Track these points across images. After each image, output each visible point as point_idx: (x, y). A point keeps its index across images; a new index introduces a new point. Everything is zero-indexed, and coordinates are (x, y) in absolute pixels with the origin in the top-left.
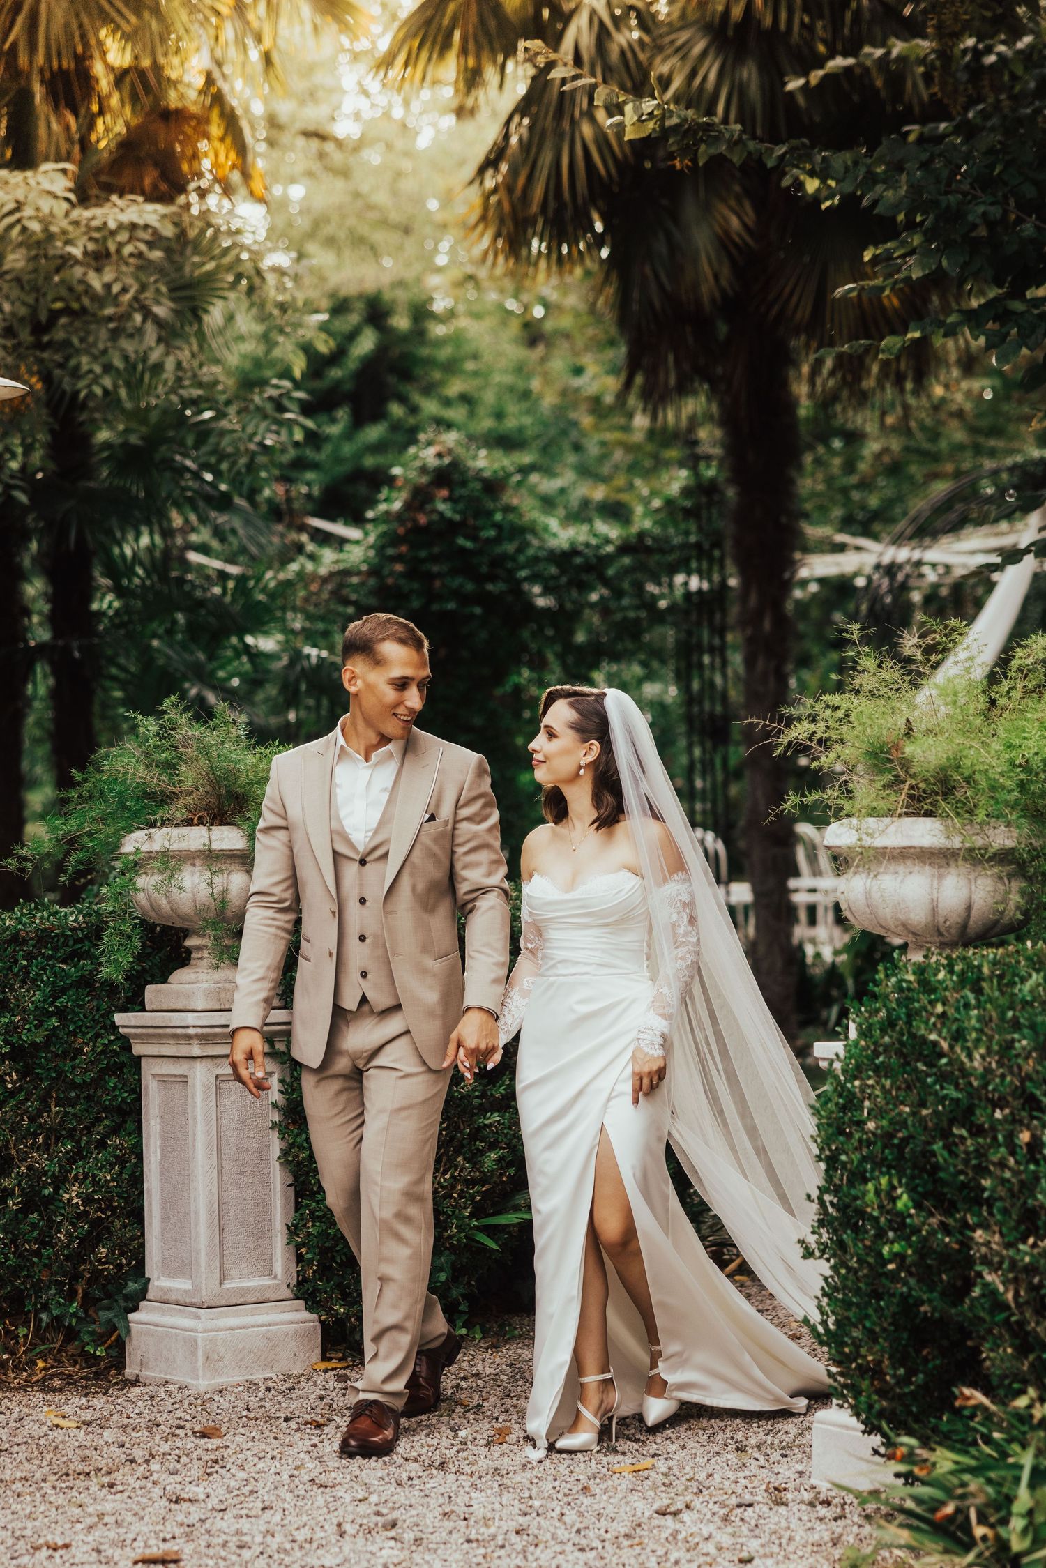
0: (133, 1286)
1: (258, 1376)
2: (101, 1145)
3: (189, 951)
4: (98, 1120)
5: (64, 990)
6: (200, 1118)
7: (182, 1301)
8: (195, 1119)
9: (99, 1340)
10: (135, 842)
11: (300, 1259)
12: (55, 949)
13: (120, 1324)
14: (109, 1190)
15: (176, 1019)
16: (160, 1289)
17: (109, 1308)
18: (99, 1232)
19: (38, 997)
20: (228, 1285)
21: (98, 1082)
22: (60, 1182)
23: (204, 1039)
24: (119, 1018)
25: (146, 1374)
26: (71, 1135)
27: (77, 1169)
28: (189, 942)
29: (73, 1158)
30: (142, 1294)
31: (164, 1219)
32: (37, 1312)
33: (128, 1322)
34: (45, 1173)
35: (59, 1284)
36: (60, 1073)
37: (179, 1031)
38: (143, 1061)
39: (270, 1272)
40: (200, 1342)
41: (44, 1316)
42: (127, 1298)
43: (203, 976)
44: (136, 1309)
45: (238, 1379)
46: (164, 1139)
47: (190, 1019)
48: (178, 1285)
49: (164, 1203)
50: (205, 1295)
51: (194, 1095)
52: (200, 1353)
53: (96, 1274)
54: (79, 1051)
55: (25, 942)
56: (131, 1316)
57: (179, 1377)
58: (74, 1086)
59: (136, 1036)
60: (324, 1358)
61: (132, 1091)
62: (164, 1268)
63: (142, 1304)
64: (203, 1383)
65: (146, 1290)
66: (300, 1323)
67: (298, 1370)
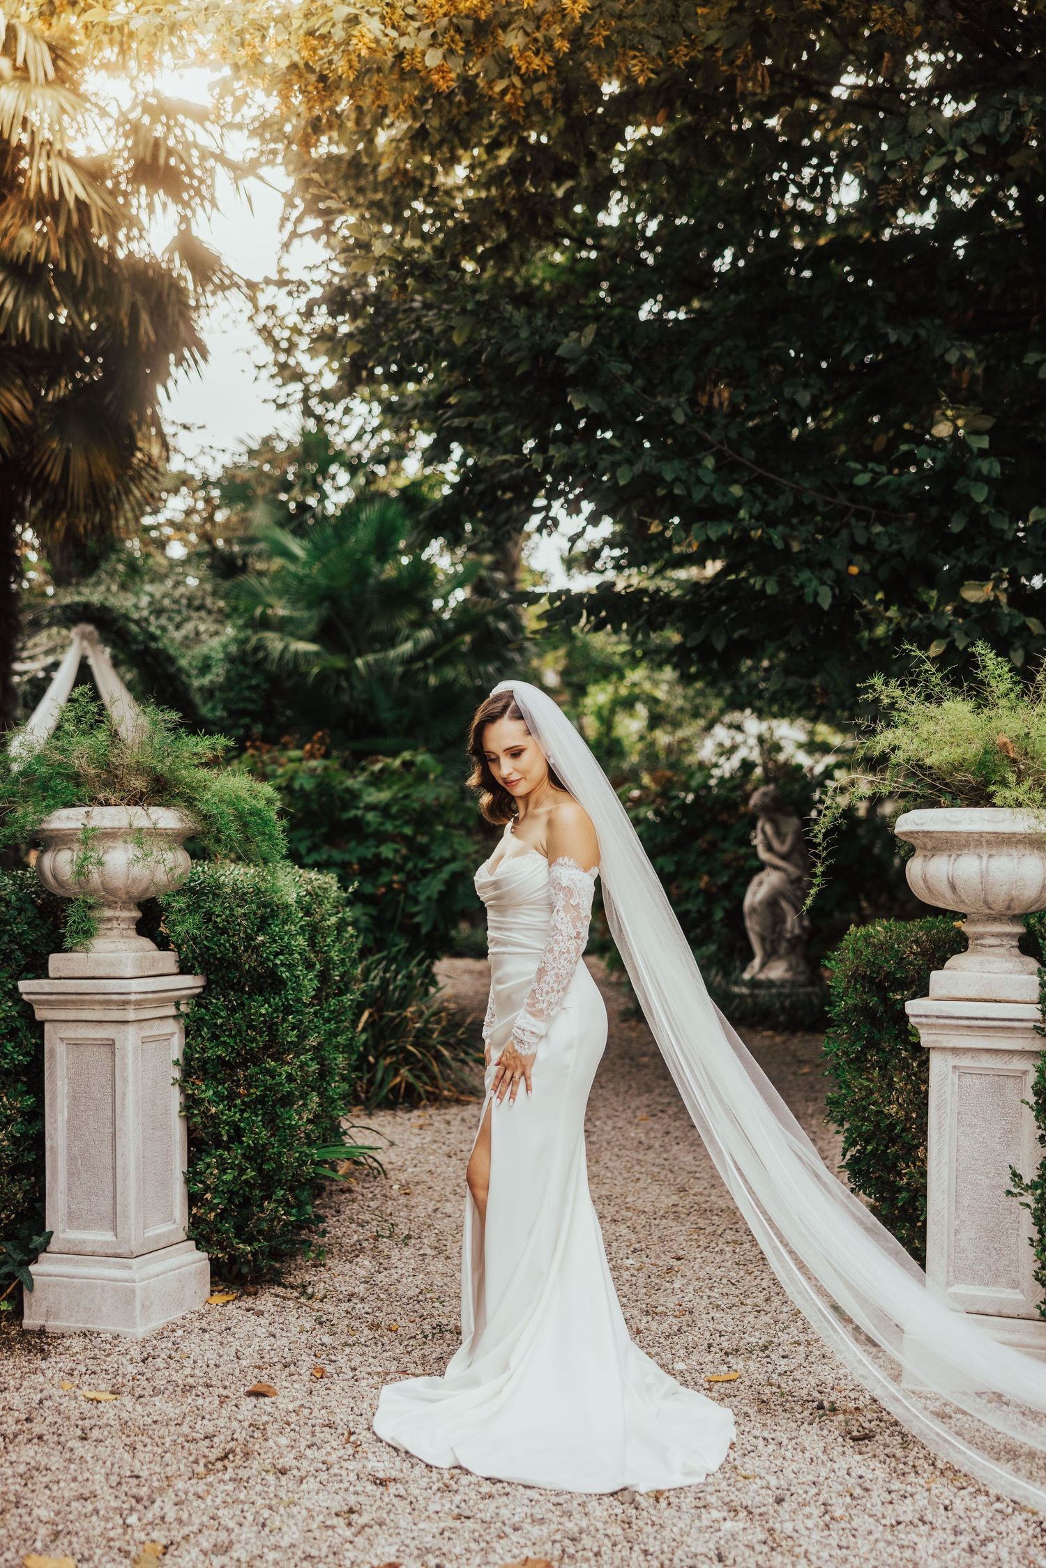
0: (37, 1241)
6: (131, 1079)
7: (101, 1251)
8: (125, 1080)
13: (21, 1276)
16: (69, 1241)
17: (5, 1263)
20: (149, 1233)
24: (23, 985)
25: (53, 1325)
28: (95, 913)
30: (42, 1247)
31: (71, 1174)
33: (30, 1275)
37: (114, 997)
38: (47, 1027)
39: (171, 1217)
40: (138, 1291)
42: (29, 1252)
44: (35, 1260)
45: (162, 1322)
46: (74, 1098)
47: (132, 986)
48: (99, 1237)
49: (72, 1159)
50: (131, 1245)
51: (123, 1058)
52: (138, 1302)
56: (32, 1268)
57: (107, 1325)
59: (45, 1002)
60: (214, 1290)
61: (27, 1054)
62: (73, 1219)
63: (42, 1256)
64: (142, 1330)
65: (48, 1242)
66: (194, 1261)
67: (199, 1307)
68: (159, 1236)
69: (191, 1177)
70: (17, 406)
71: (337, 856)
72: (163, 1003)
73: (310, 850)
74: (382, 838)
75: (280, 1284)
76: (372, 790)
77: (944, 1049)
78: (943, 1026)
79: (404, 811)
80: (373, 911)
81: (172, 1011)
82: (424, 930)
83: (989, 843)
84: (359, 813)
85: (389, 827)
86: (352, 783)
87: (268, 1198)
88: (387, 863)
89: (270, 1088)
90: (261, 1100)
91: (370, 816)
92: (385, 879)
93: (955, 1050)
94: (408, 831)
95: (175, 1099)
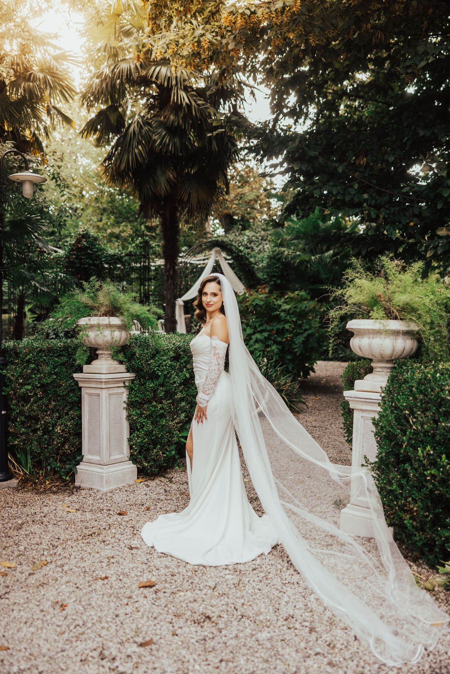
0: (78, 458)
1: (121, 486)
2: (67, 414)
3: (97, 355)
4: (66, 406)
5: (57, 366)
7: (96, 463)
8: (103, 407)
9: (67, 474)
10: (83, 321)
11: (131, 448)
12: (54, 353)
13: (74, 470)
14: (70, 428)
15: (97, 376)
16: (88, 459)
17: (70, 464)
18: (66, 440)
19: (49, 368)
20: (112, 458)
21: (67, 394)
22: (54, 426)
23: (106, 383)
24: (75, 375)
25: (83, 485)
26: (58, 411)
27: (60, 422)
28: (98, 352)
29: (59, 418)
30: (81, 460)
31: (89, 437)
32: (46, 466)
33: (76, 469)
34: (49, 423)
35: (53, 457)
36: (56, 392)
37: (98, 380)
38: (83, 389)
39: (122, 453)
40: (105, 477)
41: (49, 468)
42: (76, 461)
43: (104, 363)
44: (78, 464)
45: (115, 487)
46: (90, 412)
47: (103, 376)
48: (96, 458)
49: (89, 432)
50: (105, 462)
51: (102, 400)
52: (104, 480)
53: (64, 453)
54: (61, 385)
55: (44, 351)
56: (77, 467)
57: (96, 487)
58: (59, 396)
59: (81, 381)
60: (138, 478)
61: (78, 397)
62: (90, 452)
63: (81, 463)
64: (105, 489)
65: (82, 459)
66: (131, 468)
67: (131, 483)
68: (117, 459)
69: (130, 440)
70: (171, 175)
71: (269, 328)
72: (118, 382)
73: (260, 326)
74: (286, 322)
75: (164, 477)
76: (285, 305)
77: (358, 410)
78: (357, 401)
79: (295, 312)
80: (280, 347)
81: (122, 385)
82: (298, 354)
83: (373, 333)
84: (278, 313)
85: (288, 318)
86: (279, 302)
87: (155, 448)
88: (287, 330)
89: (154, 412)
90: (150, 416)
91: (282, 314)
92: (286, 336)
93: (362, 410)
94: (294, 319)
95: (125, 414)
